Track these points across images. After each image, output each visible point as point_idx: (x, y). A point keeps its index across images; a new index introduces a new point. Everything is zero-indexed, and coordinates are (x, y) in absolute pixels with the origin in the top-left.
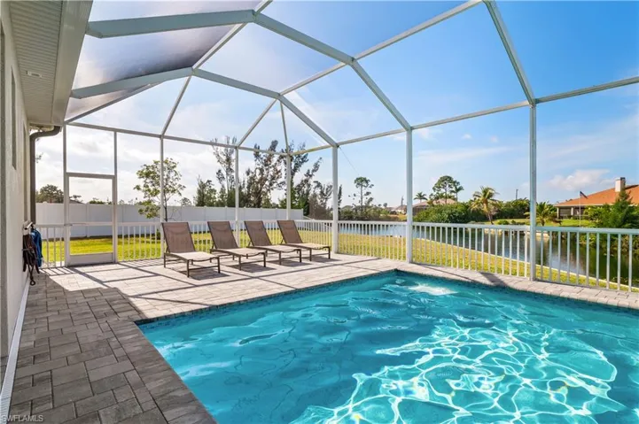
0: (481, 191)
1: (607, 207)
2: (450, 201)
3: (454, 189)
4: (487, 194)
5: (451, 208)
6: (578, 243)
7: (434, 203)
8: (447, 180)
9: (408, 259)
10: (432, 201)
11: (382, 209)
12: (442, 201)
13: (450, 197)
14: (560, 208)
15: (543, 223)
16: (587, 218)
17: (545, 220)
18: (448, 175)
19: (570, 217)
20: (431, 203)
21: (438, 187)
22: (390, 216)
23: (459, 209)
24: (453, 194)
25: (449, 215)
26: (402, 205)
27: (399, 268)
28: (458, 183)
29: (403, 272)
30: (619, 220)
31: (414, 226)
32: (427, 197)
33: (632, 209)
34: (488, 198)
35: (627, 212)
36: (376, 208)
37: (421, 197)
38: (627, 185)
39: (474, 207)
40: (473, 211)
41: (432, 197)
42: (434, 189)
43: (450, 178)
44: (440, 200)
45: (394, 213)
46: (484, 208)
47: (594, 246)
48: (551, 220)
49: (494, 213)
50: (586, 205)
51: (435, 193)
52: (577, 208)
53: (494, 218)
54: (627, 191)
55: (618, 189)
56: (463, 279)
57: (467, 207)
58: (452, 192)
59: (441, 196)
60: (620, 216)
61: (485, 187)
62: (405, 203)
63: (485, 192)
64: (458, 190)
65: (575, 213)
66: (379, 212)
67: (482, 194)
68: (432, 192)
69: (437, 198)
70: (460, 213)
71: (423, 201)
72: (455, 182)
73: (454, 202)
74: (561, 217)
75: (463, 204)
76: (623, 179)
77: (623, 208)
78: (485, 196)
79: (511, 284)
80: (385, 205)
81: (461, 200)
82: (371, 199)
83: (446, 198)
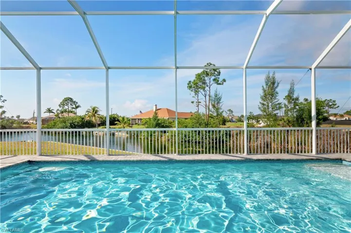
0: (91, 109)
1: (150, 119)
2: (71, 115)
3: (74, 106)
4: (95, 111)
5: (73, 118)
6: (139, 137)
7: (60, 116)
8: (68, 100)
9: (38, 153)
10: (58, 114)
11: (15, 120)
12: (65, 115)
13: (71, 112)
14: (132, 119)
15: (124, 128)
16: (143, 125)
17: (125, 126)
18: (70, 97)
19: (136, 124)
20: (57, 115)
21: (62, 104)
22: (23, 125)
23: (78, 120)
24: (74, 110)
25: (71, 124)
26: (34, 117)
27: (31, 160)
28: (77, 103)
29: (35, 162)
30: (154, 125)
31: (42, 132)
32: (55, 111)
33: (159, 120)
34: (96, 113)
35: (157, 121)
36: (9, 119)
37: (49, 111)
38: (158, 108)
39: (87, 118)
40: (86, 122)
41: (58, 112)
42: (60, 106)
43: (71, 99)
44: (64, 114)
45: (26, 123)
46: (93, 119)
47: (144, 139)
48: (128, 126)
49: (99, 123)
50: (142, 118)
51: (60, 109)
52: (139, 119)
53: (99, 125)
54: (157, 111)
55: (154, 110)
56: (73, 160)
57: (83, 119)
58: (73, 108)
59: (65, 111)
60: (155, 123)
61: (94, 106)
62: (36, 115)
63: (94, 109)
64: (77, 107)
65: (138, 122)
66: (12, 123)
67: (92, 111)
68: (58, 108)
69: (62, 112)
70: (78, 123)
71: (51, 114)
72: (74, 102)
73: (74, 115)
74: (132, 124)
75: (80, 117)
76: (156, 105)
77: (156, 119)
78: (93, 111)
79: (98, 159)
80: (18, 117)
81: (79, 114)
82: (4, 112)
83: (69, 112)
